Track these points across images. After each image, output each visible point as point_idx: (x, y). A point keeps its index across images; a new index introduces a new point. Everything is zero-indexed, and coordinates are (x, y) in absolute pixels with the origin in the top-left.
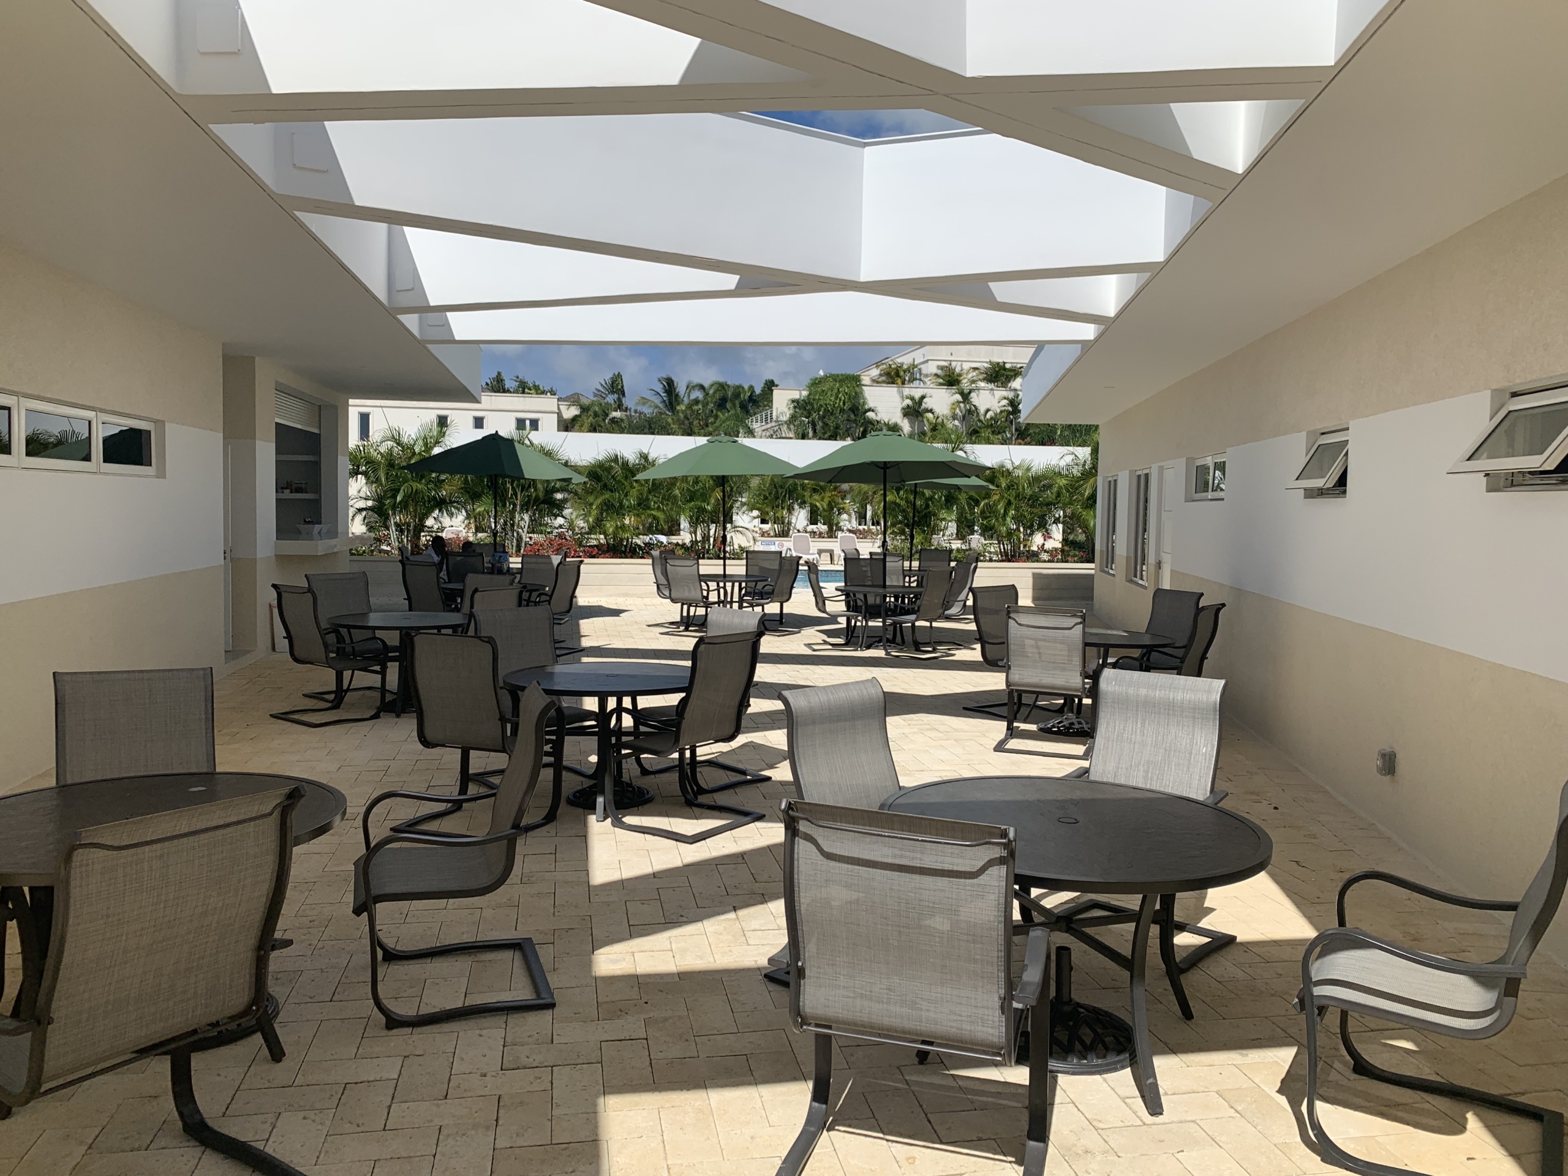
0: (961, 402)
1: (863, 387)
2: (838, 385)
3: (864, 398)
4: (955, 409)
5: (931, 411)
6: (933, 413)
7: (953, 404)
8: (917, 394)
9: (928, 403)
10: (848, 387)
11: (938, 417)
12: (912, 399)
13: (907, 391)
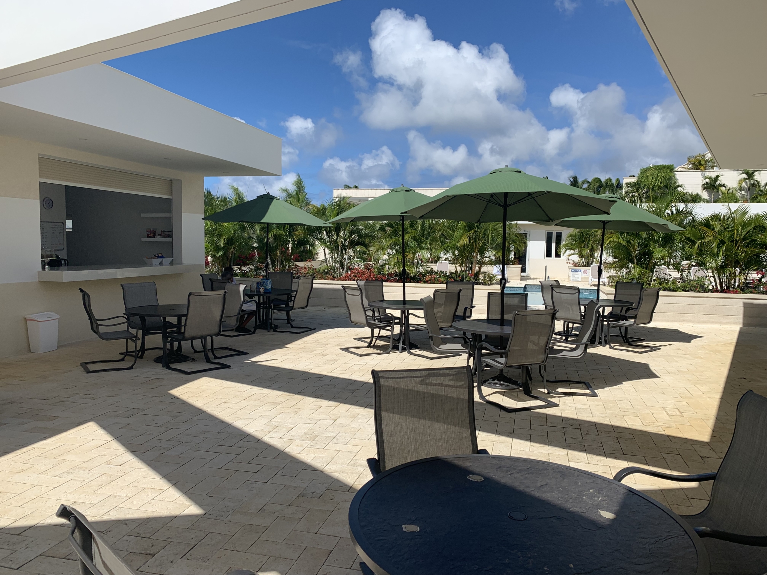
0: (747, 179)
1: (675, 173)
2: (657, 172)
3: (676, 179)
4: (741, 184)
5: (724, 185)
6: (725, 187)
7: (741, 180)
8: (713, 175)
9: (722, 180)
10: (664, 173)
11: (729, 190)
12: (710, 178)
13: (707, 174)
